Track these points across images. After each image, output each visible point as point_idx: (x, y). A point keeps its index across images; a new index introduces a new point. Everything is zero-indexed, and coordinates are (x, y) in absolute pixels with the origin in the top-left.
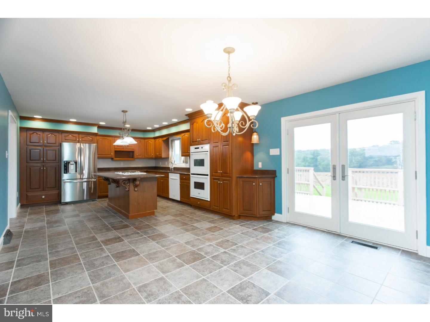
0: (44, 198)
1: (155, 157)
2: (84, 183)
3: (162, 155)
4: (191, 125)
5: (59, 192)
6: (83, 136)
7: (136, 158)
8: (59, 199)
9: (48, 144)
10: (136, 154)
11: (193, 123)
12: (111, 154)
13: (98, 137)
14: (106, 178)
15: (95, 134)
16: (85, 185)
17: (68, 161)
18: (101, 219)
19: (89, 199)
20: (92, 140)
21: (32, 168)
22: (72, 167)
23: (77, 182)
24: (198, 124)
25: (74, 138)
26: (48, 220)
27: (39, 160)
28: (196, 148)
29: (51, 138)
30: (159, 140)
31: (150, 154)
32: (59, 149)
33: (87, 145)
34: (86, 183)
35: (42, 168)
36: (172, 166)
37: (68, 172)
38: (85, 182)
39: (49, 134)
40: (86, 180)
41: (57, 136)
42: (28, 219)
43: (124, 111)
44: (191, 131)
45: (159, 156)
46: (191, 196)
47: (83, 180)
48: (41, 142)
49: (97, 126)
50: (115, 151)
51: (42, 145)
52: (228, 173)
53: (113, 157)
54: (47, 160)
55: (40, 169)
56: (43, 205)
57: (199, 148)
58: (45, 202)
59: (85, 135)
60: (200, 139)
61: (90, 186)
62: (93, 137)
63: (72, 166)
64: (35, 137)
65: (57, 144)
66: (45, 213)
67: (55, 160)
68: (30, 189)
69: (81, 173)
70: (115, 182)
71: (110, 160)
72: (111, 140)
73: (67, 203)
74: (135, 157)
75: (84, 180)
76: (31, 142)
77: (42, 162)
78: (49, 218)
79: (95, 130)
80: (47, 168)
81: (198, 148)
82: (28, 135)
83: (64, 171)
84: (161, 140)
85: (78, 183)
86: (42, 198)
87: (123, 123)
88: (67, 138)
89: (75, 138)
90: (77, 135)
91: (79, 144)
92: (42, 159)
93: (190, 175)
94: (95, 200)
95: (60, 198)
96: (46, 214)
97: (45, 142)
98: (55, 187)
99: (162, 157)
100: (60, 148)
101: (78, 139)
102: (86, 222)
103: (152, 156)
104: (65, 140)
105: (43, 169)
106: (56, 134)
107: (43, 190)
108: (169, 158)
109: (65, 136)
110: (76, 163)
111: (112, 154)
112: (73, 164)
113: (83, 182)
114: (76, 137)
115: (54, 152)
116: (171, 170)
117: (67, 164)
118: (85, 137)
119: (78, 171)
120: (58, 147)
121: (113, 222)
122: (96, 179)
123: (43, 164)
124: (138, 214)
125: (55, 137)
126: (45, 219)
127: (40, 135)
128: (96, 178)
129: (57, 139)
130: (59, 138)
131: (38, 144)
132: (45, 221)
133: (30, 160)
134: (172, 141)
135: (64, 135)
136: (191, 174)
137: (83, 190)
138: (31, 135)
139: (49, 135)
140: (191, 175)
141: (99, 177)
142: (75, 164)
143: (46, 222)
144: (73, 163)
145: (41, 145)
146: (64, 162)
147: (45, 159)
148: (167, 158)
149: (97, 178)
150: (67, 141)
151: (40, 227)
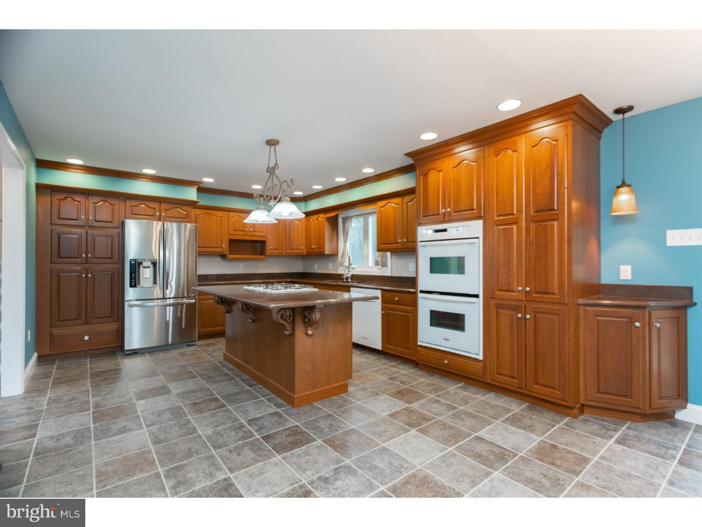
0: (87, 340)
1: (307, 253)
2: (168, 307)
3: (324, 248)
4: (421, 178)
5: (119, 327)
6: (169, 206)
7: (270, 256)
8: (118, 342)
9: (96, 223)
10: (270, 246)
11: (427, 173)
12: (222, 247)
13: (197, 211)
14: (221, 298)
15: (192, 204)
16: (170, 311)
17: (139, 261)
18: (223, 406)
19: (178, 342)
20: (187, 215)
21: (61, 274)
22: (146, 274)
23: (154, 306)
24: (441, 173)
25: (151, 212)
26: (97, 406)
27: (78, 258)
28: (437, 231)
29: (104, 210)
30: (317, 219)
31: (296, 248)
32: (119, 233)
33: (174, 225)
34: (171, 307)
35: (84, 275)
36: (347, 273)
37: (139, 284)
38: (170, 305)
39: (98, 201)
40: (172, 301)
41: (116, 206)
42: (50, 399)
43: (272, 143)
44: (420, 192)
45: (317, 250)
46: (419, 343)
47: (166, 301)
48: (83, 217)
49: (197, 186)
50: (231, 241)
51: (84, 225)
52: (554, 294)
53: (227, 252)
54: (95, 258)
55: (80, 276)
56: (86, 357)
57: (448, 230)
58: (90, 348)
59: (173, 206)
60: (449, 210)
61: (179, 315)
62: (187, 208)
63: (148, 270)
64: (69, 208)
65: (116, 224)
66: (89, 380)
67: (111, 258)
68: (59, 321)
69: (165, 286)
70: (249, 309)
71: (219, 259)
72: (221, 217)
73: (136, 351)
74: (268, 252)
75: (168, 302)
76: (61, 217)
77: (85, 262)
78: (98, 399)
79: (191, 194)
80: (93, 276)
81: (445, 230)
82: (56, 202)
83: (131, 282)
84: (322, 217)
85: (156, 308)
86: (83, 340)
87: (267, 171)
88: (135, 210)
89: (153, 210)
90: (155, 205)
91: (160, 223)
92: (84, 255)
93: (415, 293)
94: (192, 343)
95: (120, 341)
96: (92, 382)
97: (91, 218)
98: (111, 317)
99: (324, 252)
100: (121, 233)
101: (158, 214)
102: (191, 416)
103: (300, 250)
104: (132, 214)
105: (87, 276)
106: (113, 201)
107: (86, 323)
108: (337, 254)
109: (131, 206)
110: (154, 264)
111: (224, 246)
112: (148, 267)
113: (166, 306)
114: (155, 209)
115: (110, 239)
116: (345, 280)
117: (136, 266)
118: (173, 210)
119: (158, 282)
120: (117, 230)
121: (258, 416)
122: (195, 299)
123: (87, 266)
124: (313, 393)
125: (110, 207)
126: (88, 402)
127: (79, 202)
128: (194, 296)
129: (116, 211)
130: (119, 210)
131: (76, 221)
132: (90, 410)
133: (59, 257)
134: (345, 220)
135: (129, 203)
136: (419, 291)
137: (167, 323)
138: (62, 202)
139: (99, 204)
140: (420, 295)
141: (201, 293)
142: (152, 266)
143: (93, 412)
144: (149, 264)
145: (81, 224)
146: (131, 262)
147: (90, 255)
148: (334, 255)
149: (196, 297)
150: (134, 215)
151: (78, 431)
